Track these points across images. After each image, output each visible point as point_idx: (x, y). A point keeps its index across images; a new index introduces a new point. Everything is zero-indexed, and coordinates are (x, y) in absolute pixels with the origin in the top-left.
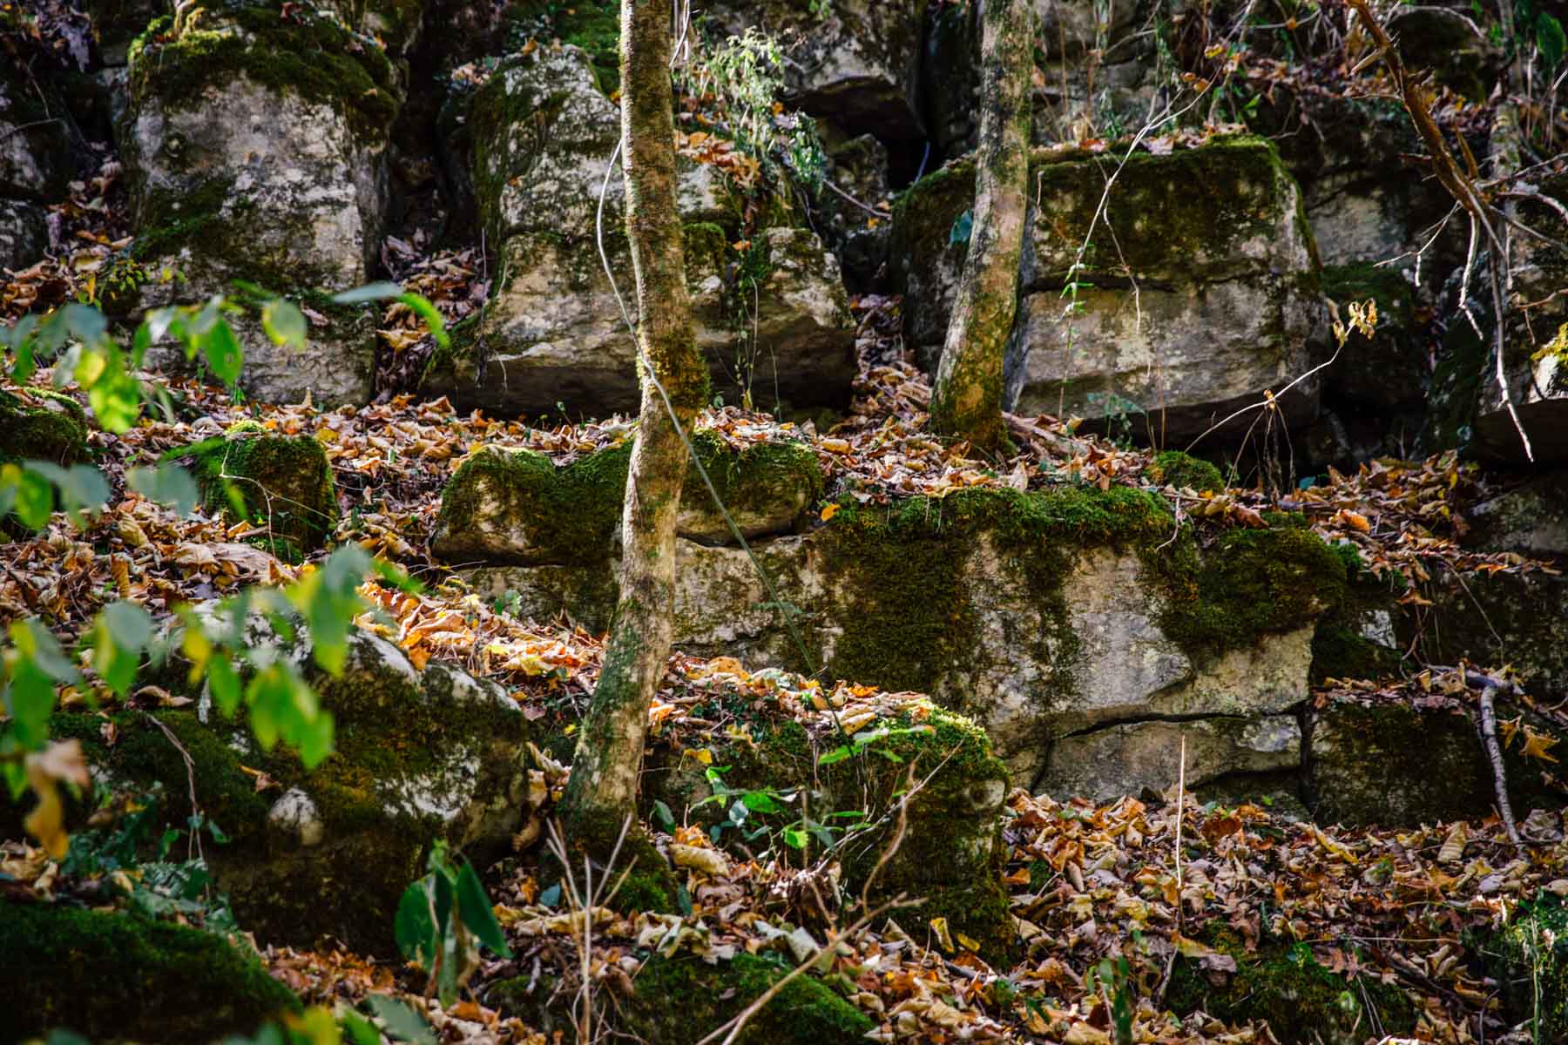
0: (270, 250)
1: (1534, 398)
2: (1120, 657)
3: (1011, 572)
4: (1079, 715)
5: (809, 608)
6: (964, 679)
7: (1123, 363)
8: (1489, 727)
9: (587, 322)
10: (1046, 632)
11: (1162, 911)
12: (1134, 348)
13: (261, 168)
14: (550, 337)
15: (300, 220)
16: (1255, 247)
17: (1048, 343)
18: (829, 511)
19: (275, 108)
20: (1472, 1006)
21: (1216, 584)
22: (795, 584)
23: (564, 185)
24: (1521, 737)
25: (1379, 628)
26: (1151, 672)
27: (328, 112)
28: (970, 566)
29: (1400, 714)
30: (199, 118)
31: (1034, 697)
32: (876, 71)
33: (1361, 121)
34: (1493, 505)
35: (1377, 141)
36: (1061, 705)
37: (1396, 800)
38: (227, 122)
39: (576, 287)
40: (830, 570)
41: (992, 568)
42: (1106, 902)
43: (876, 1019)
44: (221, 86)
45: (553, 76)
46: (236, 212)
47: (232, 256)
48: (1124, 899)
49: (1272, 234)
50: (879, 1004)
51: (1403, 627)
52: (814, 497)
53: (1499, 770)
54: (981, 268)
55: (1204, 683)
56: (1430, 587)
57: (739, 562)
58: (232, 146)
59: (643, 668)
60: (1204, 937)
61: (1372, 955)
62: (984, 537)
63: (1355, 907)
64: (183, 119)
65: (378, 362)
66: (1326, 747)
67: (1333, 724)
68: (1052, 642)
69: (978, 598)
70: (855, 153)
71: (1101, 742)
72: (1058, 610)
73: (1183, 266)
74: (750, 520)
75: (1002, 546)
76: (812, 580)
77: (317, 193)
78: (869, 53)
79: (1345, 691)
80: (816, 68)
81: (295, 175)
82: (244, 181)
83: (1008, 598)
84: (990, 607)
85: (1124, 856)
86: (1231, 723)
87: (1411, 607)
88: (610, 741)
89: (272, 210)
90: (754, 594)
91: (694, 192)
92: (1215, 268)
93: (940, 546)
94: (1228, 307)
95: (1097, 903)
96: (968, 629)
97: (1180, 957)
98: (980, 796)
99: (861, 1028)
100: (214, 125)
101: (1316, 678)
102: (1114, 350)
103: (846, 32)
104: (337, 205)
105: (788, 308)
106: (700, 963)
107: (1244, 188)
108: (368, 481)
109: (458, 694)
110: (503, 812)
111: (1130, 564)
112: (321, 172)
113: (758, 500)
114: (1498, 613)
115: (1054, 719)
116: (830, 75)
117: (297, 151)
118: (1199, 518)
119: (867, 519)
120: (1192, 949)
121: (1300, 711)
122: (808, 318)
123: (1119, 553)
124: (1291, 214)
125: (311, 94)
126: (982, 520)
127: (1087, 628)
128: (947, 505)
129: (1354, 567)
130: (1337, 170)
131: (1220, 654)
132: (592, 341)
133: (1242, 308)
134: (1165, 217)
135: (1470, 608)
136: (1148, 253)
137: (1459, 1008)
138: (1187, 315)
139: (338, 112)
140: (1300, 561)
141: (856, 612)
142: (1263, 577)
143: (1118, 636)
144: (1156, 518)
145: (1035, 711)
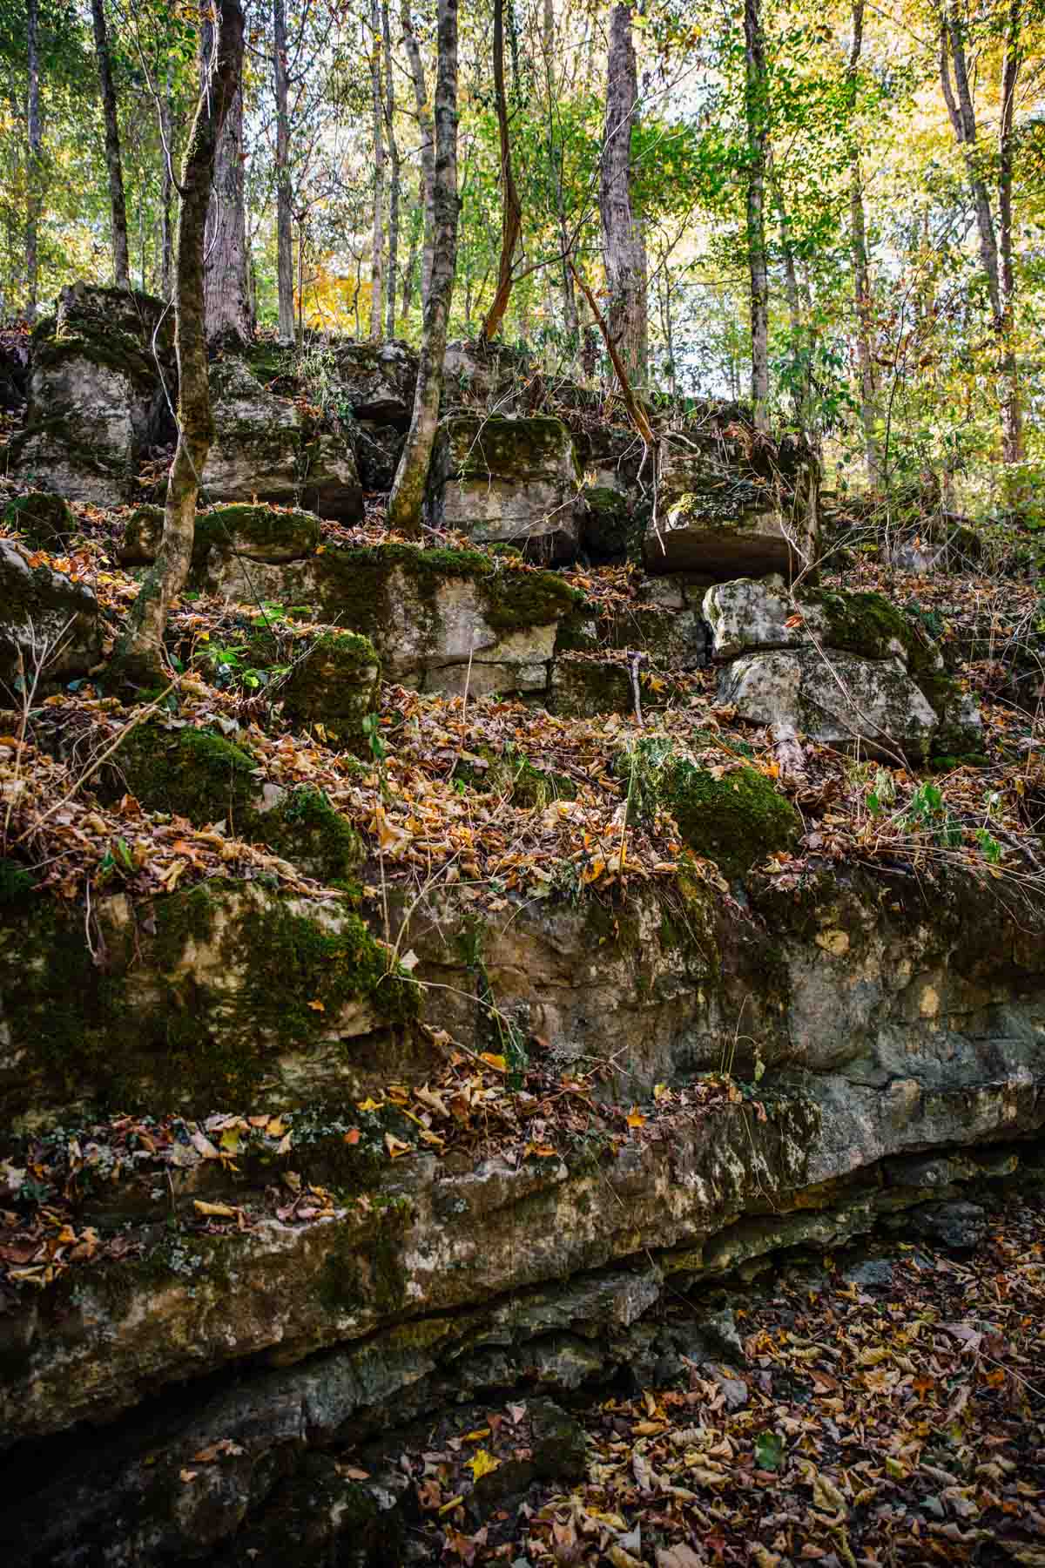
0: (86, 436)
1: (668, 529)
2: (461, 631)
3: (410, 585)
4: (440, 658)
5: (306, 596)
6: (382, 635)
7: (488, 516)
8: (635, 674)
9: (231, 475)
10: (425, 616)
11: (456, 738)
12: (493, 510)
13: (86, 400)
14: (212, 481)
15: (102, 423)
16: (551, 466)
17: (455, 505)
18: (320, 549)
19: (95, 372)
20: (606, 790)
21: (511, 600)
22: (300, 584)
23: (227, 412)
24: (649, 680)
25: (589, 629)
26: (476, 640)
27: (121, 377)
28: (390, 581)
29: (595, 667)
30: (59, 375)
31: (417, 647)
32: (396, 398)
33: (609, 436)
34: (648, 584)
35: (615, 445)
36: (431, 652)
37: (590, 707)
38: (73, 378)
39: (227, 458)
40: (318, 578)
41: (401, 583)
42: (429, 734)
43: (261, 764)
44: (71, 361)
45: (230, 367)
46: (71, 418)
47: (67, 438)
48: (437, 732)
49: (559, 460)
50: (264, 757)
51: (601, 631)
52: (314, 542)
53: (637, 693)
54: (412, 446)
55: (502, 647)
56: (617, 614)
57: (273, 571)
58: (74, 390)
59: (167, 579)
60: (476, 751)
61: (560, 765)
62: (398, 567)
63: (556, 744)
64: (52, 375)
65: (133, 492)
66: (558, 680)
67: (562, 669)
68: (428, 621)
69: (393, 597)
70: (384, 433)
71: (450, 672)
72: (433, 606)
73: (518, 472)
74: (280, 551)
75: (406, 573)
76: (309, 582)
77: (112, 412)
78: (393, 390)
79: (570, 655)
80: (370, 395)
81: (102, 403)
82: (78, 405)
83: (408, 598)
84: (398, 602)
85: (443, 715)
86: (514, 667)
87: (605, 621)
88: (143, 618)
89: (88, 418)
90: (280, 587)
91: (288, 418)
92: (532, 474)
93: (375, 569)
94: (538, 494)
95: (424, 734)
96: (385, 611)
97: (460, 761)
98: (364, 674)
99: (249, 767)
100: (65, 379)
101: (557, 648)
102: (484, 509)
103: (384, 380)
104: (120, 418)
105: (325, 472)
106: (161, 728)
107: (548, 438)
108: (96, 525)
109: (55, 584)
110: (84, 654)
111: (471, 587)
112: (115, 403)
113: (285, 541)
114: (645, 628)
115: (426, 658)
116: (376, 398)
117: (104, 393)
118: (507, 570)
119: (339, 554)
120: (467, 756)
121: (548, 664)
122: (337, 478)
123: (465, 581)
124: (568, 453)
125: (114, 367)
126: (397, 559)
127: (446, 616)
128: (380, 550)
129: (580, 601)
130: (596, 457)
131: (511, 633)
132: (233, 484)
133: (544, 494)
134: (511, 449)
135: (633, 626)
136: (501, 464)
137: (598, 789)
138: (519, 495)
139: (126, 377)
140: (553, 591)
141: (331, 598)
142: (534, 597)
143: (461, 621)
144: (485, 566)
145: (417, 654)
